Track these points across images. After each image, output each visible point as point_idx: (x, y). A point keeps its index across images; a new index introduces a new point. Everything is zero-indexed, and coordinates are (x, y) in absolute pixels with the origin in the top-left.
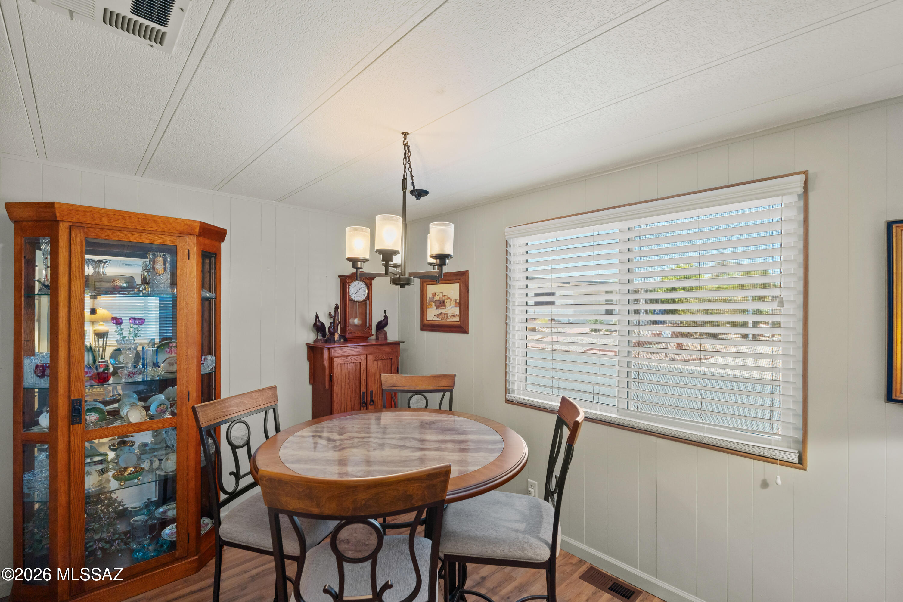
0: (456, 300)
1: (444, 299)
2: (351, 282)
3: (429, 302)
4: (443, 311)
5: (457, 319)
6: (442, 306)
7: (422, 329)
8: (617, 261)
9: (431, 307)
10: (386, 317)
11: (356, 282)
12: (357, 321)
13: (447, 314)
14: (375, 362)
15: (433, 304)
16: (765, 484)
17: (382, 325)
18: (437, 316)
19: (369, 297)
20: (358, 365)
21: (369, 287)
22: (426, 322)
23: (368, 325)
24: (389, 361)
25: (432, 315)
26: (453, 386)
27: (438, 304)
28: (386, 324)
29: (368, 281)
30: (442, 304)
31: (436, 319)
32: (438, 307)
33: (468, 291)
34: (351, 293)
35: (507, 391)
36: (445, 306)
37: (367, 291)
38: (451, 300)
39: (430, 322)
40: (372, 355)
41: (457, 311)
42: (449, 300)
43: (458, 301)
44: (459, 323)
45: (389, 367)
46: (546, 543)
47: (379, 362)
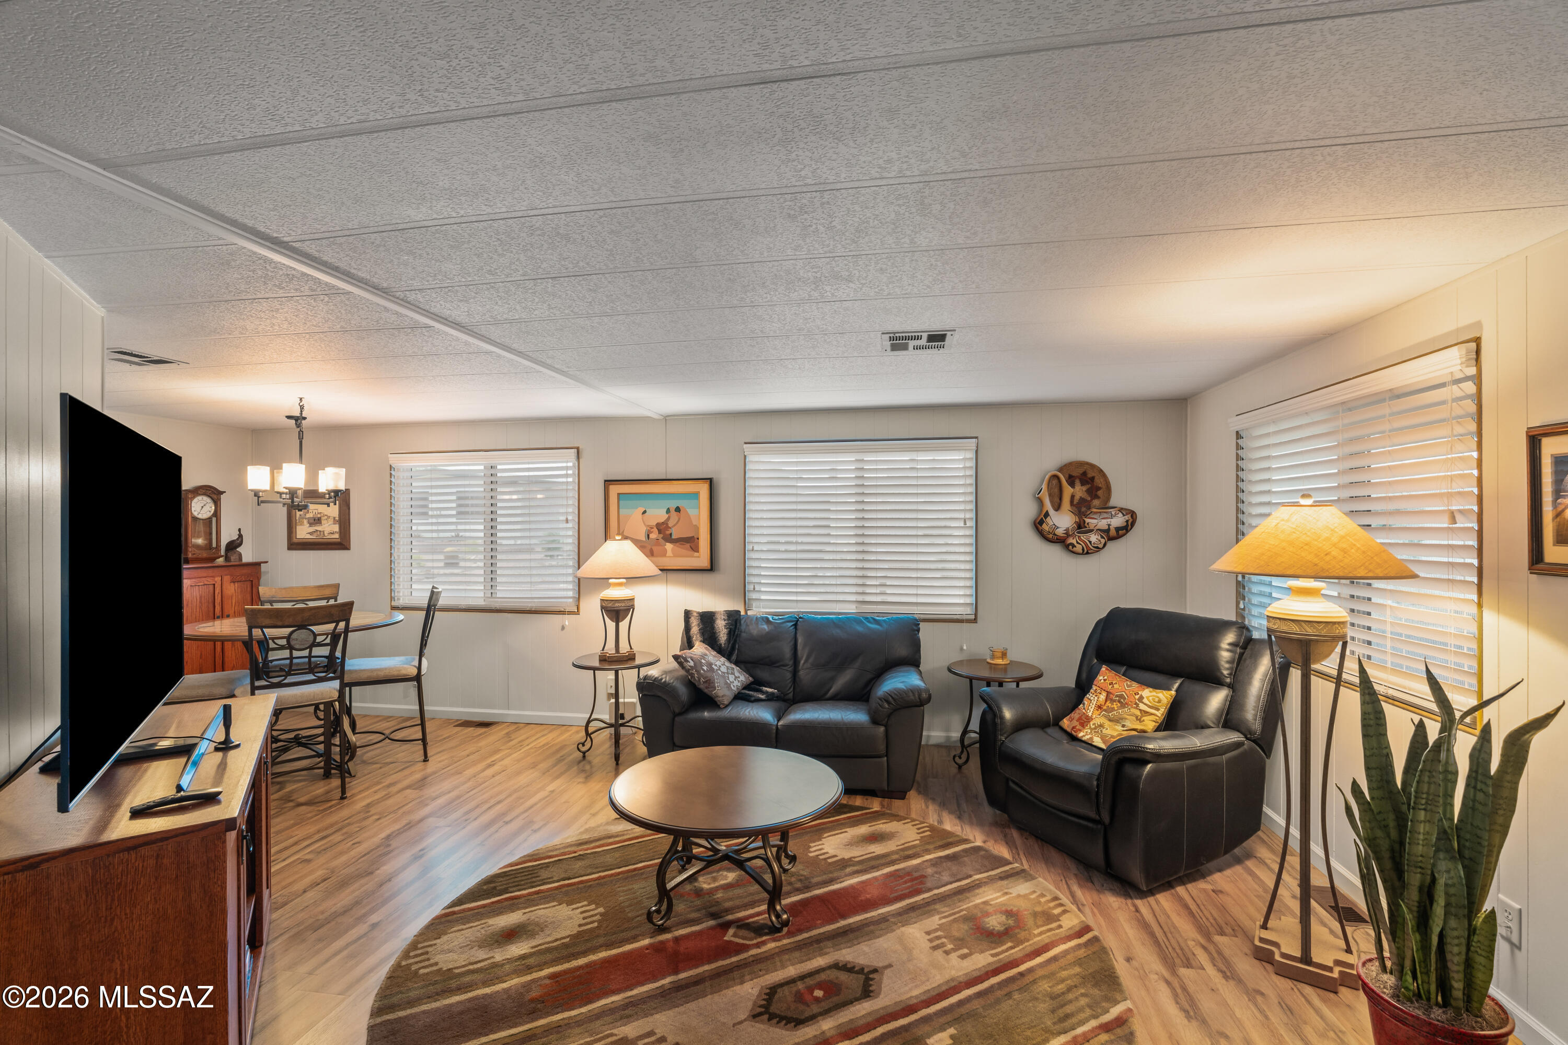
0: (334, 518)
1: (319, 516)
2: (194, 497)
3: (299, 519)
4: (319, 528)
5: (337, 536)
6: (317, 523)
7: (289, 549)
8: (483, 489)
9: (302, 524)
10: (240, 536)
11: (200, 498)
12: (200, 541)
13: (323, 532)
14: (232, 584)
15: (305, 521)
16: (563, 628)
17: (233, 546)
18: (311, 533)
19: (217, 514)
20: (211, 587)
21: (217, 502)
22: (295, 540)
23: (214, 545)
24: (249, 584)
25: (303, 532)
26: (338, 594)
27: (312, 521)
28: (240, 544)
29: (215, 497)
30: (317, 521)
31: (309, 536)
32: (311, 524)
33: (349, 509)
34: (193, 509)
35: (392, 598)
36: (321, 523)
37: (213, 508)
38: (329, 517)
39: (301, 541)
40: (229, 577)
41: (336, 528)
42: (326, 517)
43: (337, 519)
44: (339, 540)
45: (249, 589)
46: (415, 666)
47: (236, 585)
